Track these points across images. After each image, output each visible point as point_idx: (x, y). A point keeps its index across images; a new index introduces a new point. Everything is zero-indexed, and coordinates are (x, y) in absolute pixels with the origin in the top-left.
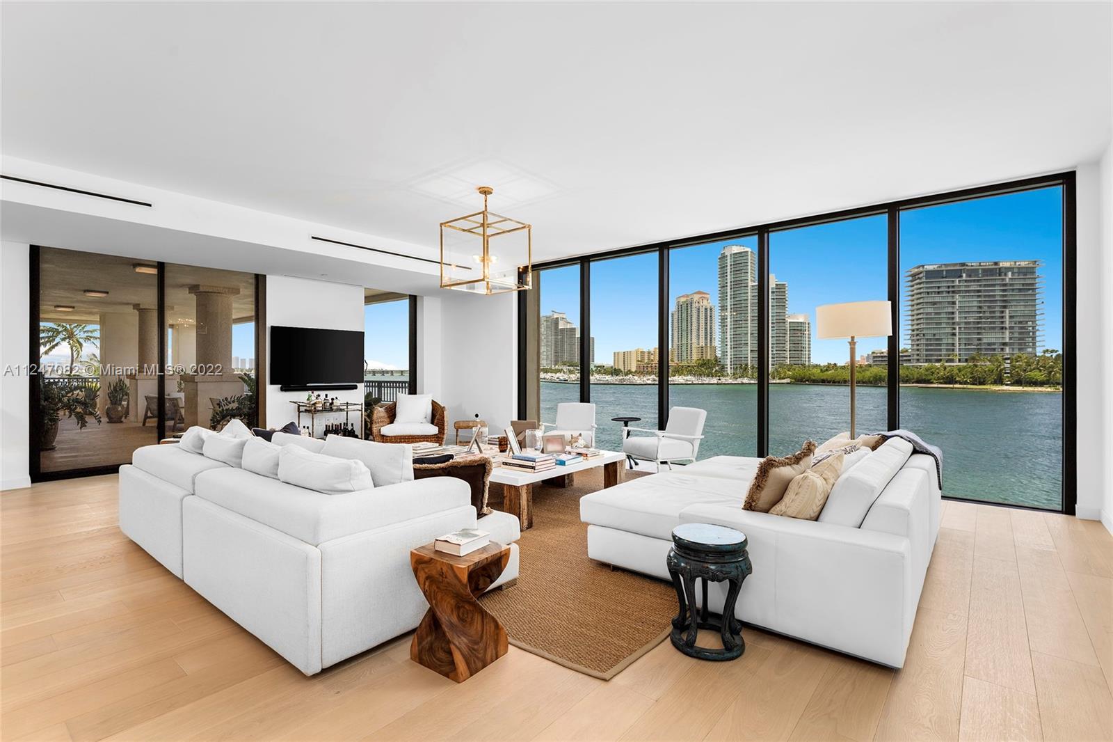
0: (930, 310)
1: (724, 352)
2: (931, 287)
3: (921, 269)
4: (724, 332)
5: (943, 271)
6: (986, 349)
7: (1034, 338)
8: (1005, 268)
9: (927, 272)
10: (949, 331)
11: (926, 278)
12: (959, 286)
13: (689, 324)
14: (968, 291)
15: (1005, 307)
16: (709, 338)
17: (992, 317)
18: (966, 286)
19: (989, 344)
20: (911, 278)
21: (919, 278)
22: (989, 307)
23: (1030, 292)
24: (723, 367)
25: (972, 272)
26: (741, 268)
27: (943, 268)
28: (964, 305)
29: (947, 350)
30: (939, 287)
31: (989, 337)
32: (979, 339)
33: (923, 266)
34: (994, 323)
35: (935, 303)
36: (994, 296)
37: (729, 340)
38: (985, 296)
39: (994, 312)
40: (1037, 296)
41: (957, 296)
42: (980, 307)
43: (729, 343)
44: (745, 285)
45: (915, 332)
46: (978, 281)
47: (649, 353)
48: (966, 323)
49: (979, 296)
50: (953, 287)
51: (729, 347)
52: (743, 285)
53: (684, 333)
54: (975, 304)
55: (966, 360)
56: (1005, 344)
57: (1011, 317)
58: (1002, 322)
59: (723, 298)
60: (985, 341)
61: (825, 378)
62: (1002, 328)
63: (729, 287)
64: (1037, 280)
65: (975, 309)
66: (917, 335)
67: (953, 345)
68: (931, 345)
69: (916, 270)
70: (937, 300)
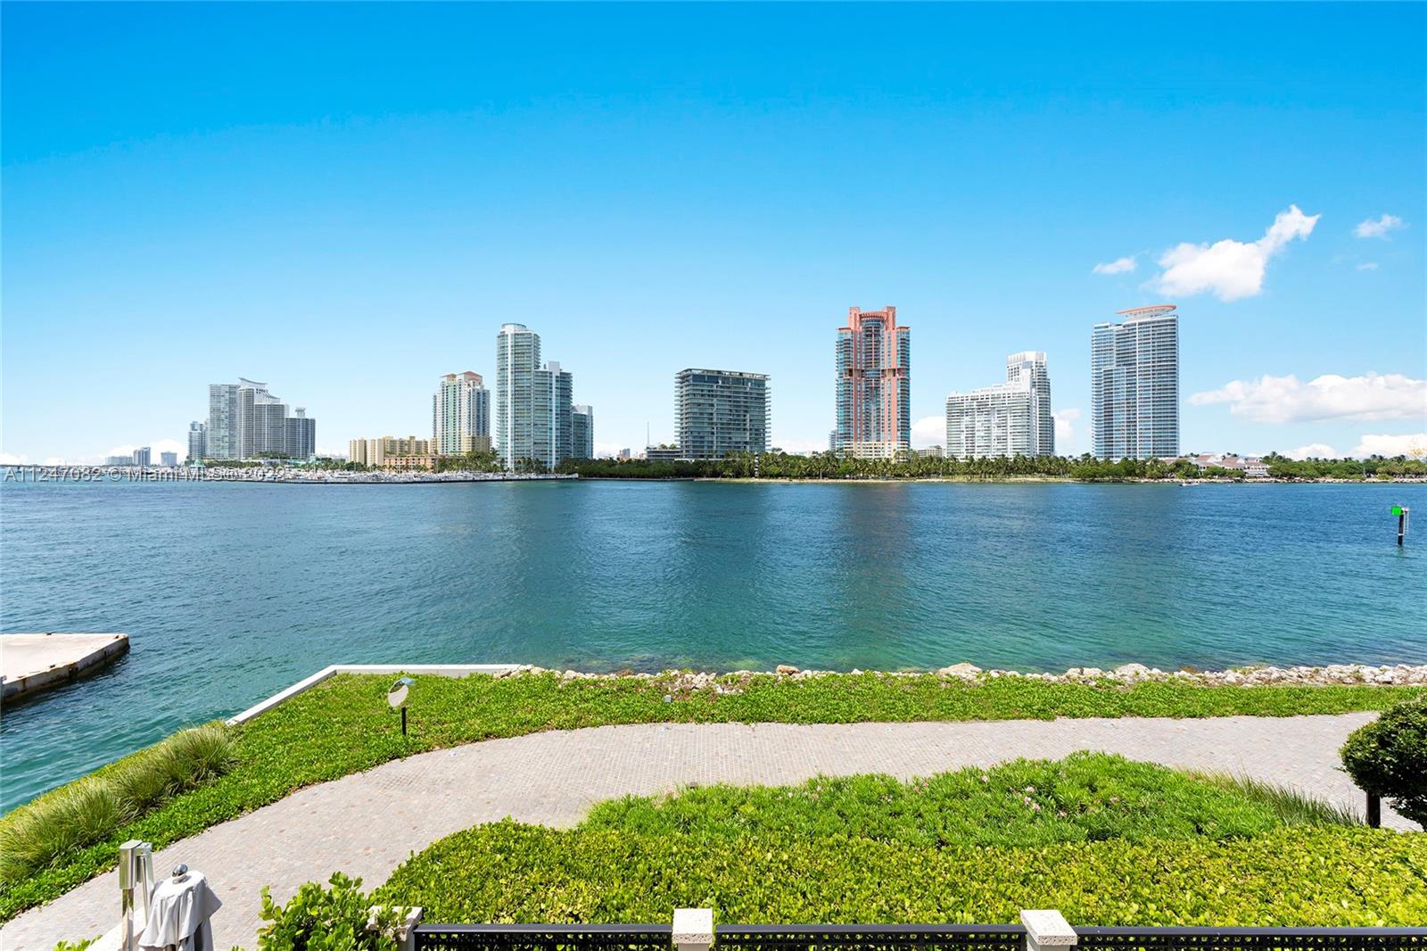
0: (696, 410)
1: (503, 445)
2: (697, 390)
3: (689, 372)
4: (503, 420)
5: (704, 376)
6: (735, 447)
7: (764, 439)
8: (748, 379)
9: (695, 376)
10: (709, 429)
11: (694, 381)
12: (717, 391)
13: (457, 410)
14: (722, 396)
15: (746, 411)
16: (481, 428)
17: (739, 420)
18: (721, 392)
19: (737, 443)
20: (680, 380)
21: (687, 381)
22: (737, 411)
23: (762, 401)
24: (503, 460)
25: (725, 379)
26: (524, 351)
27: (705, 373)
28: (719, 408)
29: (708, 447)
30: (702, 391)
31: (736, 437)
32: (730, 438)
33: (691, 370)
34: (739, 425)
35: (699, 405)
36: (739, 402)
37: (509, 430)
38: (734, 401)
39: (739, 415)
40: (766, 404)
41: (715, 400)
42: (731, 410)
43: (509, 434)
44: (528, 370)
45: (684, 430)
46: (729, 387)
47: (402, 442)
48: (722, 424)
49: (730, 401)
50: (712, 391)
51: (509, 438)
52: (525, 370)
53: (451, 420)
54: (727, 407)
55: (722, 457)
56: (746, 443)
57: (751, 420)
58: (745, 425)
59: (503, 382)
60: (734, 440)
61: (611, 472)
62: (744, 429)
63: (509, 371)
64: (767, 391)
65: (728, 412)
66: (686, 433)
67: (712, 442)
68: (697, 442)
69: (685, 373)
70: (701, 401)
